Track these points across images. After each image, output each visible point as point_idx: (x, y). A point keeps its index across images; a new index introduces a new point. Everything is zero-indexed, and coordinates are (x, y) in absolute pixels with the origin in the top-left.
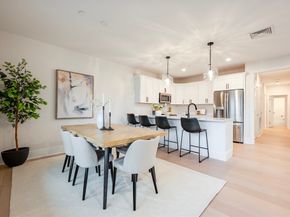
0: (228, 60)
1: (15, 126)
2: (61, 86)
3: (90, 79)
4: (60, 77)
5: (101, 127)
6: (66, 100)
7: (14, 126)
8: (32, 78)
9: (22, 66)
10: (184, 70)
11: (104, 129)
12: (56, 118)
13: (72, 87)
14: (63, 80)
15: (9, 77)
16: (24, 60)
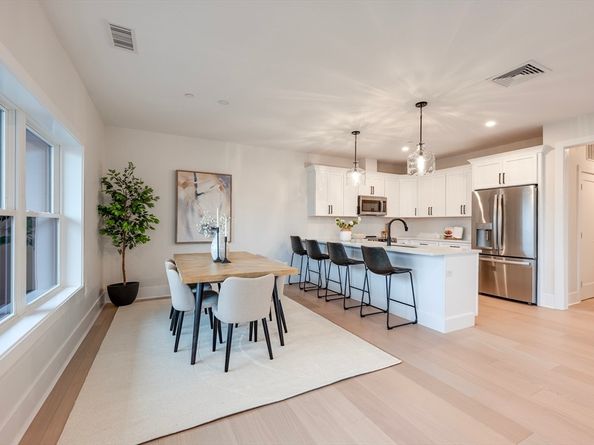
0: (491, 124)
1: (122, 252)
2: (182, 194)
3: (226, 180)
4: (181, 180)
5: (215, 258)
6: (190, 215)
7: (120, 252)
8: (143, 186)
9: (129, 171)
10: (405, 149)
11: (218, 260)
12: (176, 243)
13: (197, 195)
14: (185, 185)
15: (115, 187)
16: (131, 164)
